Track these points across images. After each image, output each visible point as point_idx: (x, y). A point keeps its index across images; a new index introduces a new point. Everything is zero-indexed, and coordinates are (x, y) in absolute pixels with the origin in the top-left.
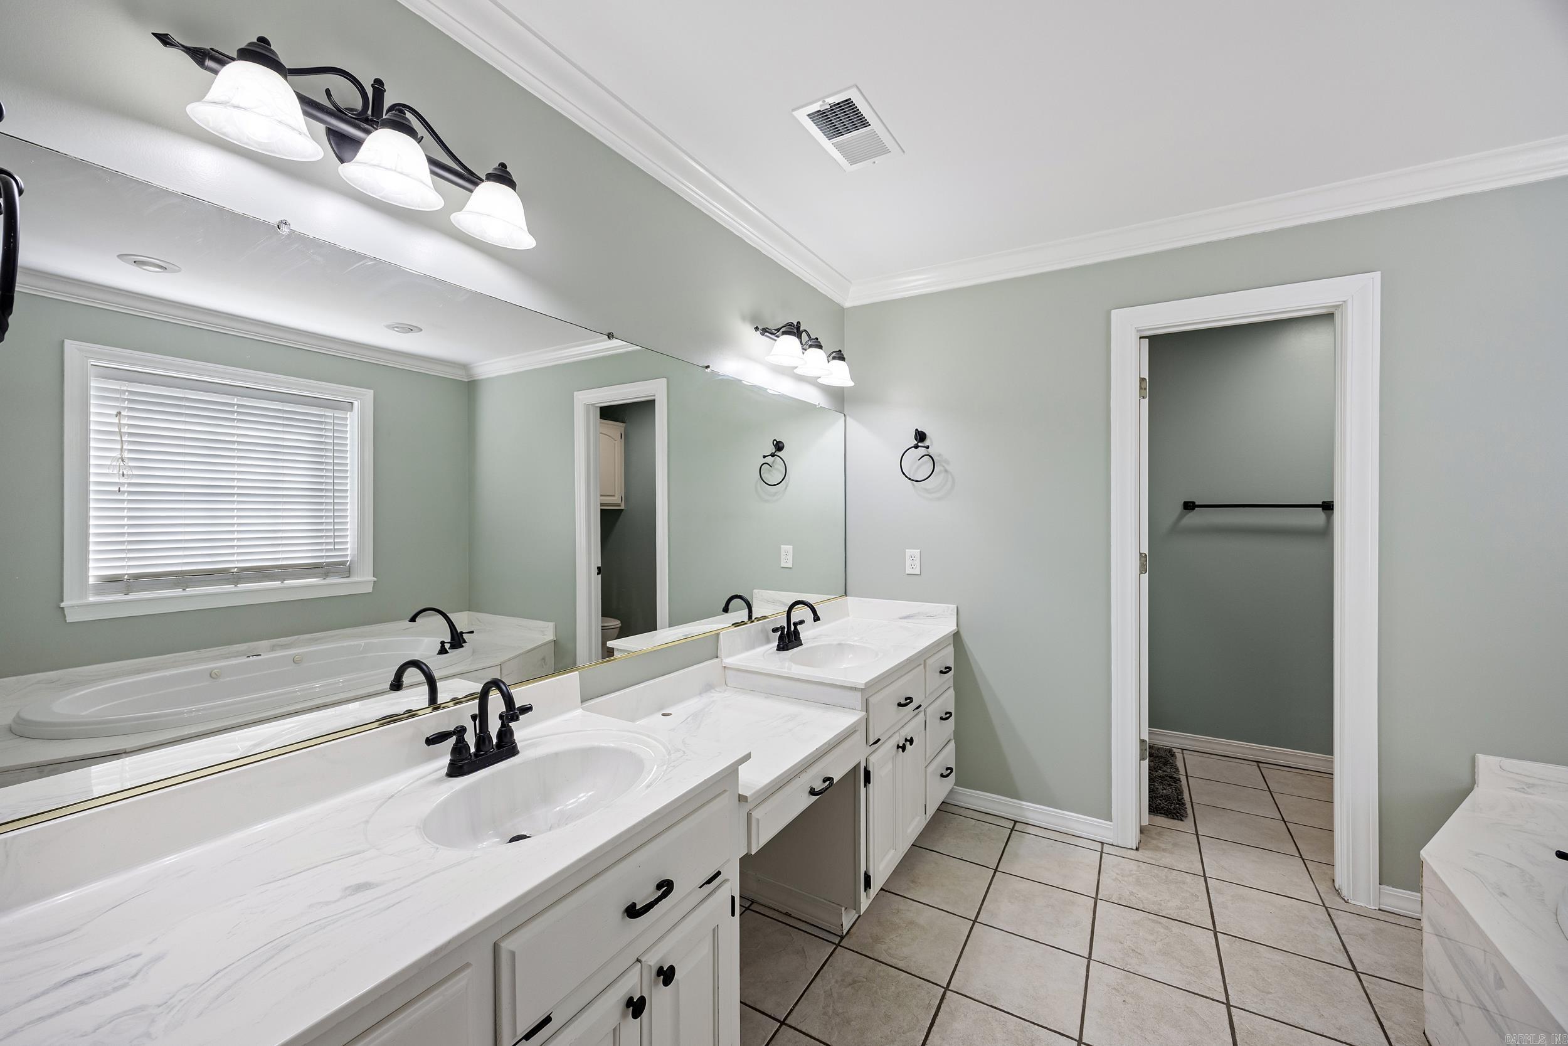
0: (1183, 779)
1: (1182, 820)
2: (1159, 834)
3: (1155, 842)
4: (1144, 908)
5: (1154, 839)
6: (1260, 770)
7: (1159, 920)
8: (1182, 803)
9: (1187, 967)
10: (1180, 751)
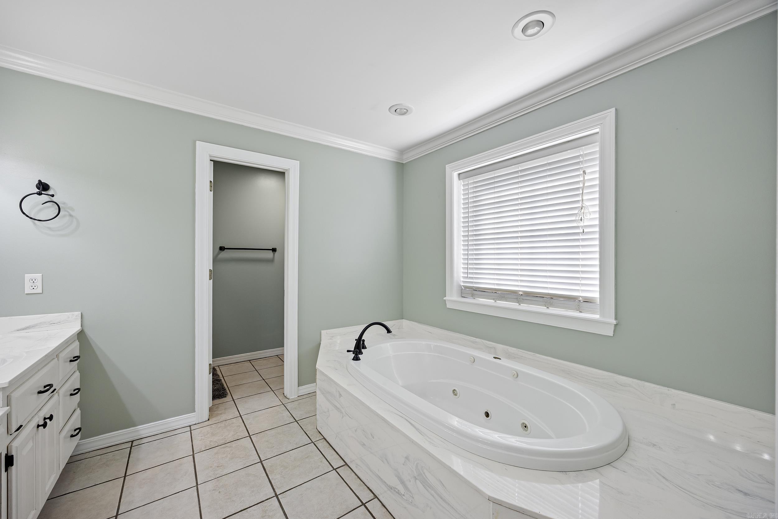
0: (222, 378)
1: (226, 397)
2: (217, 408)
3: (216, 412)
4: (218, 445)
5: (215, 411)
6: (251, 363)
7: (226, 445)
8: (224, 389)
9: (243, 458)
10: (218, 367)
